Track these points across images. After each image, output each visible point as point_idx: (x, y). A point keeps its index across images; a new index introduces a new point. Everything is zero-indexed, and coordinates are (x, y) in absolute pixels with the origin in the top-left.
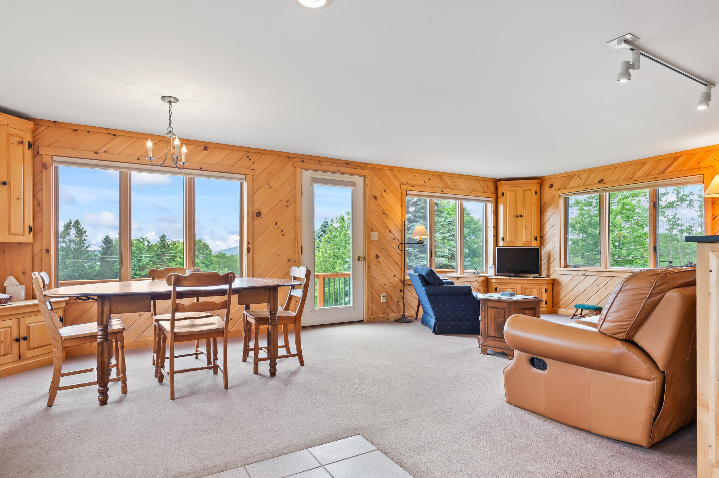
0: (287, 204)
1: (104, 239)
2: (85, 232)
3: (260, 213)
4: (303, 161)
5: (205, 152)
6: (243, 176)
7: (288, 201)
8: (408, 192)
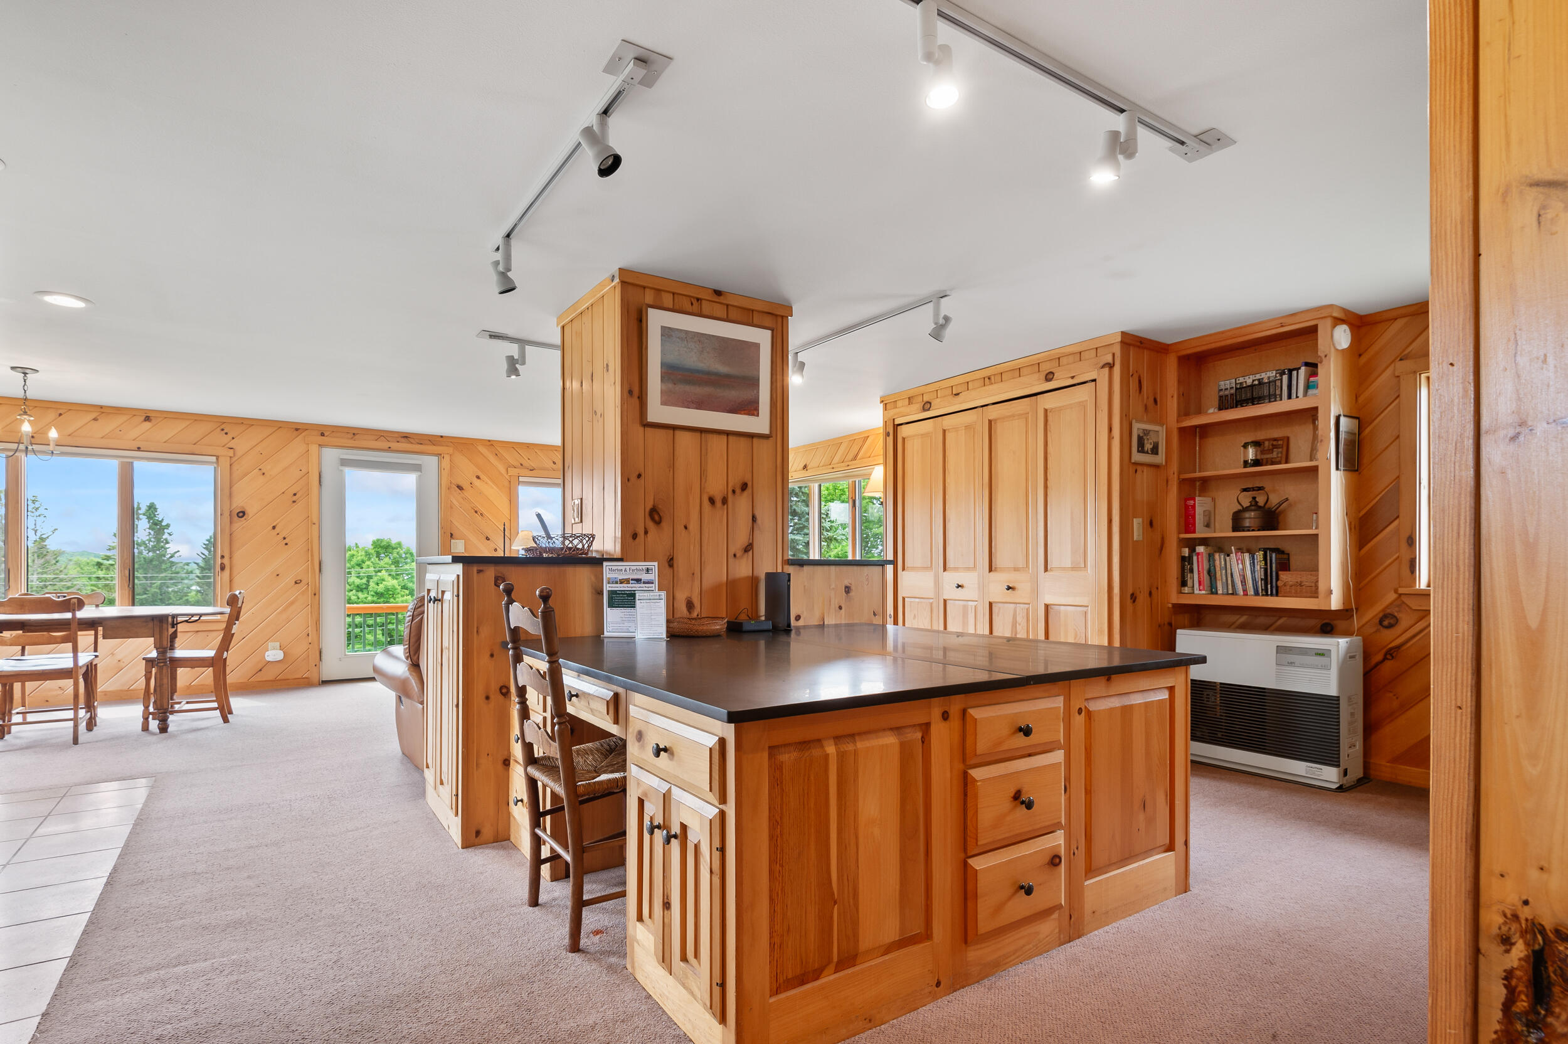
0: (295, 498)
1: (207, 540)
2: (168, 526)
3: (244, 513)
4: (323, 435)
5: (147, 425)
6: (214, 459)
7: (295, 495)
8: (521, 479)
